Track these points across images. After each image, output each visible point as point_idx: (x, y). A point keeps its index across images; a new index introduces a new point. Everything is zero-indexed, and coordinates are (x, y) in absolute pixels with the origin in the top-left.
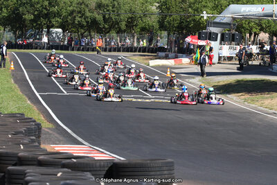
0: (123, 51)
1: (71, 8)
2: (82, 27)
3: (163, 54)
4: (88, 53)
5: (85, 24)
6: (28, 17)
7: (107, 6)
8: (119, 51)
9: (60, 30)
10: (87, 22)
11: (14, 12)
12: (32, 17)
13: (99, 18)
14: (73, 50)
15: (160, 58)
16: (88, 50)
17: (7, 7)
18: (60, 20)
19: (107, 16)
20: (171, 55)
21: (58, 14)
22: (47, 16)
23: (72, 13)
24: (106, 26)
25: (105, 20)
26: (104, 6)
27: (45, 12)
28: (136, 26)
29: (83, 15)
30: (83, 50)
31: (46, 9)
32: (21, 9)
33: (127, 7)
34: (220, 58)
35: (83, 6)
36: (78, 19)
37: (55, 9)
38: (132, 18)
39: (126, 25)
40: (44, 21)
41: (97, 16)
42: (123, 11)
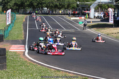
0: (66, 15)
2: (53, 7)
3: (78, 16)
4: (54, 16)
5: (53, 6)
7: (61, 0)
8: (64, 15)
9: (46, 8)
10: (54, 6)
11: (31, 3)
12: (36, 4)
13: (58, 4)
14: (49, 15)
15: (76, 17)
17: (28, 1)
18: (45, 5)
19: (60, 4)
20: (80, 16)
21: (45, 3)
22: (41, 4)
23: (50, 2)
25: (60, 5)
27: (41, 2)
28: (70, 6)
29: (53, 3)
30: (53, 15)
31: (41, 1)
32: (33, 2)
36: (51, 4)
37: (44, 1)
38: (69, 4)
39: (67, 6)
40: (40, 5)
42: (66, 2)
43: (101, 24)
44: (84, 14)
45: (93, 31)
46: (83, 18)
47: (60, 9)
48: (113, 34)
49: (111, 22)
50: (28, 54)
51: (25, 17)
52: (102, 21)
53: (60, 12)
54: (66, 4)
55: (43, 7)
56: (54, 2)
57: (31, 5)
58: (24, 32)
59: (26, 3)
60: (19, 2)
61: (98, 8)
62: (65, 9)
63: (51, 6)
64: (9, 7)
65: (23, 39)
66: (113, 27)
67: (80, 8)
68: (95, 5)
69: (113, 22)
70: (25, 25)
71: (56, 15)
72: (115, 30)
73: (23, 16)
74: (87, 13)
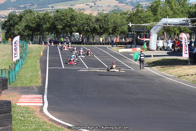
1: (82, 22)
2: (88, 31)
3: (130, 46)
4: (91, 46)
5: (90, 30)
6: (60, 27)
7: (102, 20)
8: (108, 44)
9: (78, 34)
10: (91, 29)
11: (52, 24)
12: (61, 27)
13: (97, 27)
14: (83, 44)
15: (126, 48)
16: (91, 44)
17: (49, 22)
18: (77, 28)
19: (101, 26)
20: (133, 46)
21: (76, 25)
22: (70, 26)
23: (84, 23)
24: (101, 31)
26: (100, 20)
27: (69, 24)
29: (89, 25)
31: (69, 22)
32: (56, 23)
33: (112, 20)
34: (157, 47)
35: (89, 20)
36: (86, 27)
37: (74, 22)
38: (115, 26)
39: (112, 30)
40: (68, 29)
41: (96, 26)
42: (110, 23)
43: (168, 59)
44: (140, 44)
45: (155, 71)
46: (139, 49)
47: (100, 34)
48: (188, 77)
49: (185, 56)
50: (49, 109)
51: (43, 49)
52: (169, 54)
53: (101, 40)
54: (111, 26)
55: (73, 32)
56: (91, 23)
57: (53, 29)
58: (42, 73)
59: (45, 26)
60: (32, 24)
61: (163, 33)
62: (109, 34)
63: (85, 29)
64: (16, 32)
65: (40, 84)
66: (188, 65)
67: (133, 34)
68: (159, 28)
69: (187, 56)
70: (43, 62)
71: (94, 44)
72: (192, 70)
73: (39, 47)
74: (146, 41)
